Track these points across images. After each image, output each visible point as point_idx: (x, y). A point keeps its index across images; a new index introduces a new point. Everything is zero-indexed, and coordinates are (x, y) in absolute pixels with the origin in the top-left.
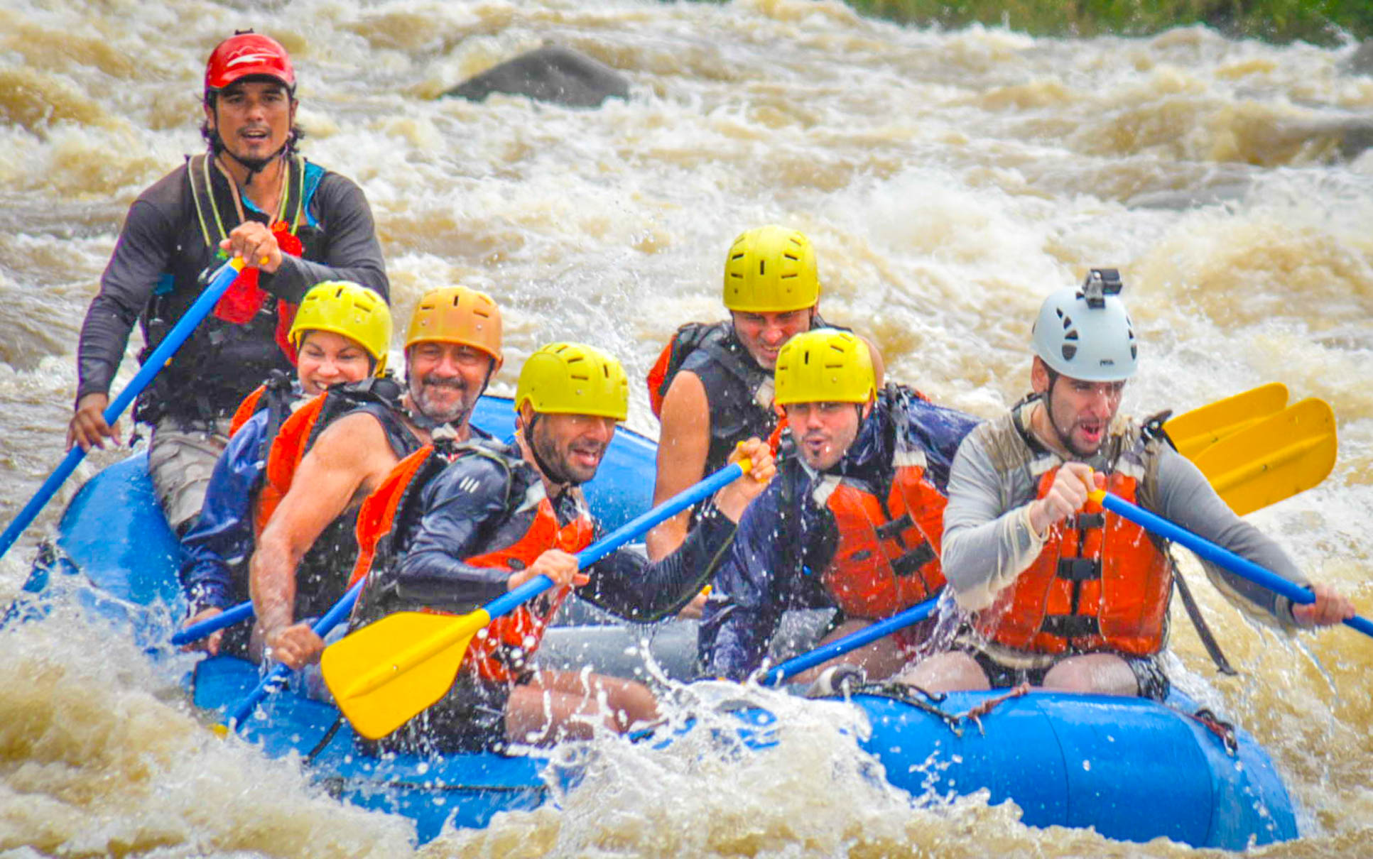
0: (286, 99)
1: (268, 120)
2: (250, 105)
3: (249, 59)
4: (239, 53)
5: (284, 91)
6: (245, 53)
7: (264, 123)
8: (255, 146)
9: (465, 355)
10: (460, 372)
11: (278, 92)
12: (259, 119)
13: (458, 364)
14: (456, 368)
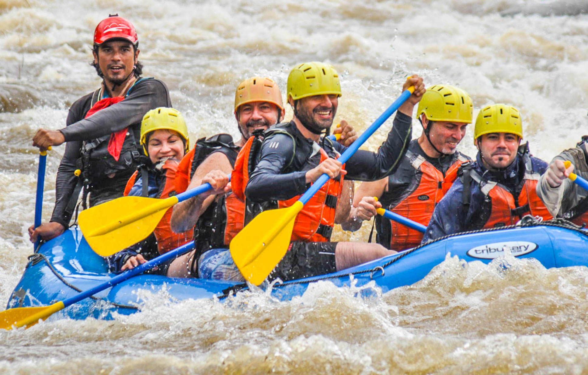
0: (132, 50)
1: (123, 61)
2: (114, 53)
3: (114, 29)
4: (110, 26)
5: (131, 46)
6: (112, 27)
7: (121, 62)
8: (116, 74)
9: (265, 107)
10: (264, 117)
11: (128, 47)
12: (119, 60)
13: (261, 113)
14: (261, 115)
